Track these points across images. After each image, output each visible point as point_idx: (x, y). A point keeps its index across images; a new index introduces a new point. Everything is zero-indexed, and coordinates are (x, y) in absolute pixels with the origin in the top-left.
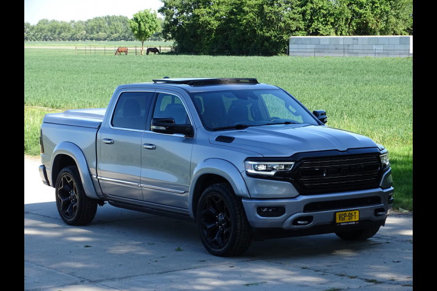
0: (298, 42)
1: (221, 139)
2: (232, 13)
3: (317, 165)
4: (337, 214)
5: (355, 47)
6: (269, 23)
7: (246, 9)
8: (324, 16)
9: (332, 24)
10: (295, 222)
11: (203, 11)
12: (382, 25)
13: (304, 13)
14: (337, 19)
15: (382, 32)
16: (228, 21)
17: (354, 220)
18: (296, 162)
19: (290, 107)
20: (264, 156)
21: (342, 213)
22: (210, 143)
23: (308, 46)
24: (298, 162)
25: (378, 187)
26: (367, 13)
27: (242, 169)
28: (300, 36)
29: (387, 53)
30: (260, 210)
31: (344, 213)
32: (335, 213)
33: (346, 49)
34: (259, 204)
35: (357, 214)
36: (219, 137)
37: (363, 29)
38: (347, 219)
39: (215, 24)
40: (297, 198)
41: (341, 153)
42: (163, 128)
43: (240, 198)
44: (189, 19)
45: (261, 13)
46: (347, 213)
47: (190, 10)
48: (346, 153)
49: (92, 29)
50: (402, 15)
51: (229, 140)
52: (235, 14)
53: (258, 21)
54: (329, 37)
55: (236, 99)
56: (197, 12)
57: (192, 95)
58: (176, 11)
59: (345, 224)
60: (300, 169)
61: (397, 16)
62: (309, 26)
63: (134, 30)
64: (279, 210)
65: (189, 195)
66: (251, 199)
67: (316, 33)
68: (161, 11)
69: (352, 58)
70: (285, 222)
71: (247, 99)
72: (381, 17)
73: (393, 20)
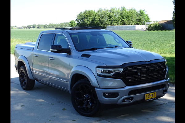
0: (108, 27)
1: (84, 55)
2: (92, 20)
3: (135, 69)
4: (146, 95)
5: (123, 28)
6: (101, 23)
7: (96, 19)
8: (115, 21)
9: (117, 23)
10: (124, 100)
11: (86, 20)
12: (129, 23)
13: (110, 20)
14: (118, 22)
15: (129, 25)
16: (92, 22)
17: (154, 97)
18: (124, 68)
19: (116, 40)
20: (107, 65)
21: (148, 94)
22: (78, 58)
23: (111, 28)
24: (125, 68)
25: (164, 79)
26: (125, 20)
27: (94, 72)
28: (109, 26)
29: (130, 29)
30: (105, 95)
31: (149, 94)
32: (145, 95)
33: (120, 29)
34: (104, 92)
35: (155, 94)
36: (83, 54)
37: (124, 24)
38: (150, 97)
39: (89, 23)
40: (125, 88)
41: (147, 63)
42: (56, 50)
43: (94, 87)
44: (82, 22)
45: (100, 20)
46: (150, 94)
47: (83, 20)
48: (150, 63)
49: (61, 25)
50: (133, 20)
51: (88, 56)
52: (93, 21)
53: (99, 22)
54: (116, 26)
55: (92, 36)
56: (84, 20)
57: (71, 34)
58: (80, 20)
59: (149, 100)
60: (126, 72)
61: (132, 21)
62: (111, 23)
63: (70, 25)
64: (115, 95)
65: (69, 83)
66: (100, 88)
67: (113, 25)
68: (76, 20)
69: (122, 31)
70: (119, 101)
71: (97, 36)
72: (128, 21)
73: (131, 22)
